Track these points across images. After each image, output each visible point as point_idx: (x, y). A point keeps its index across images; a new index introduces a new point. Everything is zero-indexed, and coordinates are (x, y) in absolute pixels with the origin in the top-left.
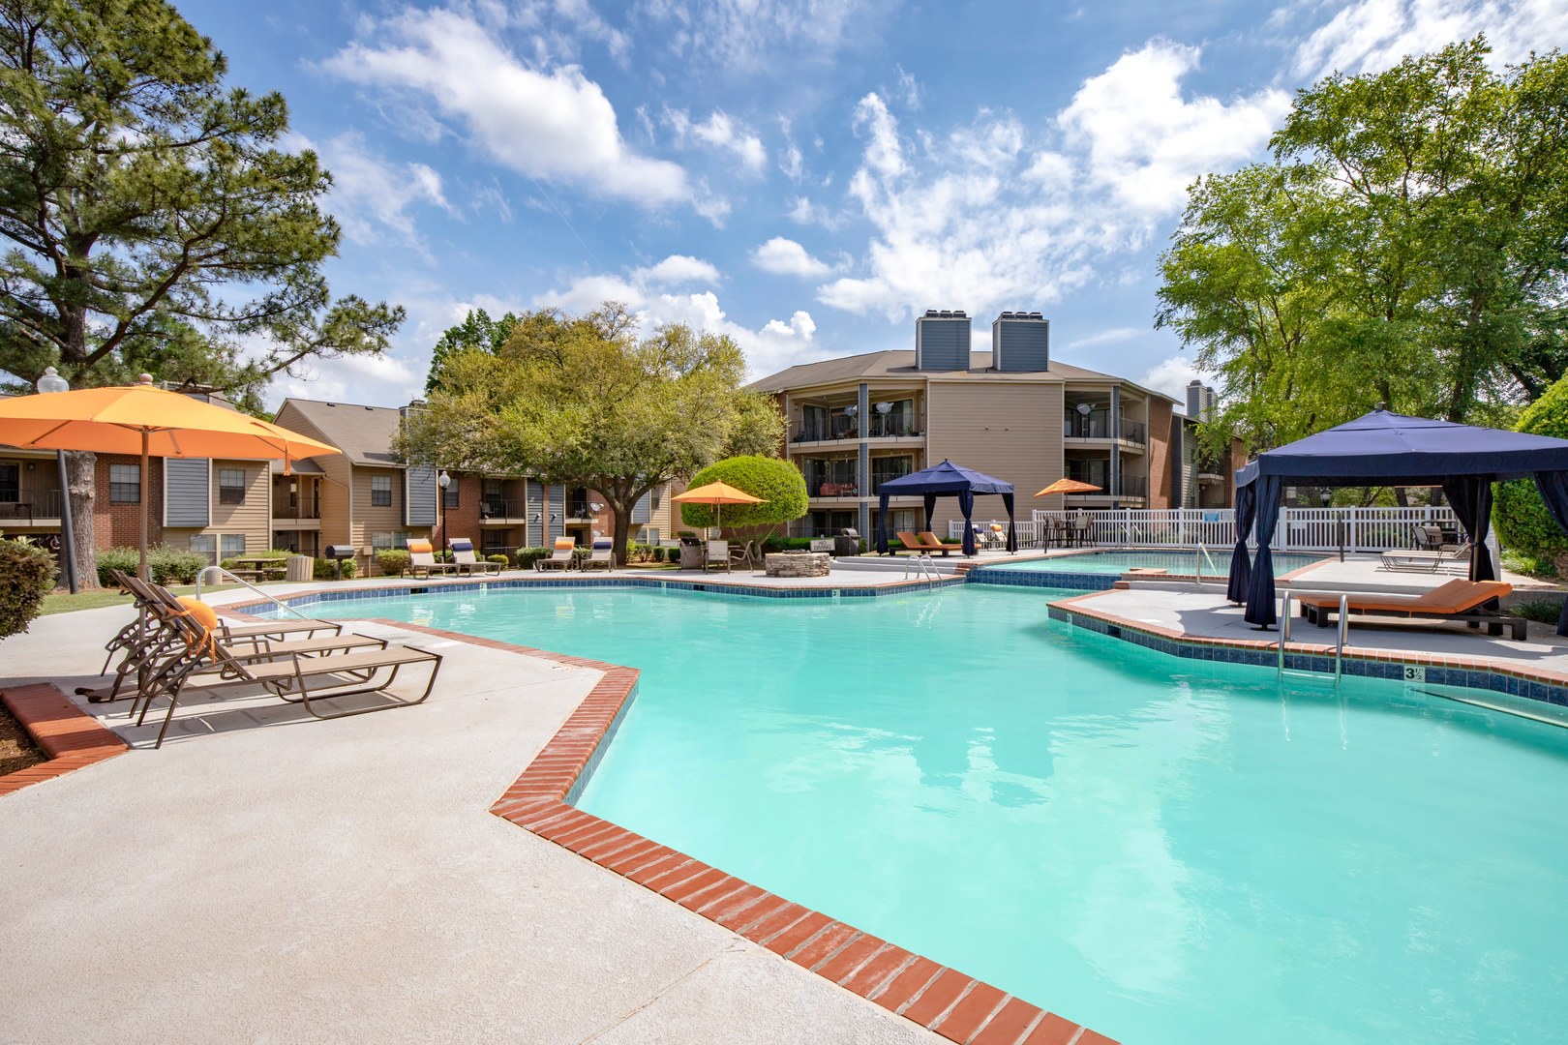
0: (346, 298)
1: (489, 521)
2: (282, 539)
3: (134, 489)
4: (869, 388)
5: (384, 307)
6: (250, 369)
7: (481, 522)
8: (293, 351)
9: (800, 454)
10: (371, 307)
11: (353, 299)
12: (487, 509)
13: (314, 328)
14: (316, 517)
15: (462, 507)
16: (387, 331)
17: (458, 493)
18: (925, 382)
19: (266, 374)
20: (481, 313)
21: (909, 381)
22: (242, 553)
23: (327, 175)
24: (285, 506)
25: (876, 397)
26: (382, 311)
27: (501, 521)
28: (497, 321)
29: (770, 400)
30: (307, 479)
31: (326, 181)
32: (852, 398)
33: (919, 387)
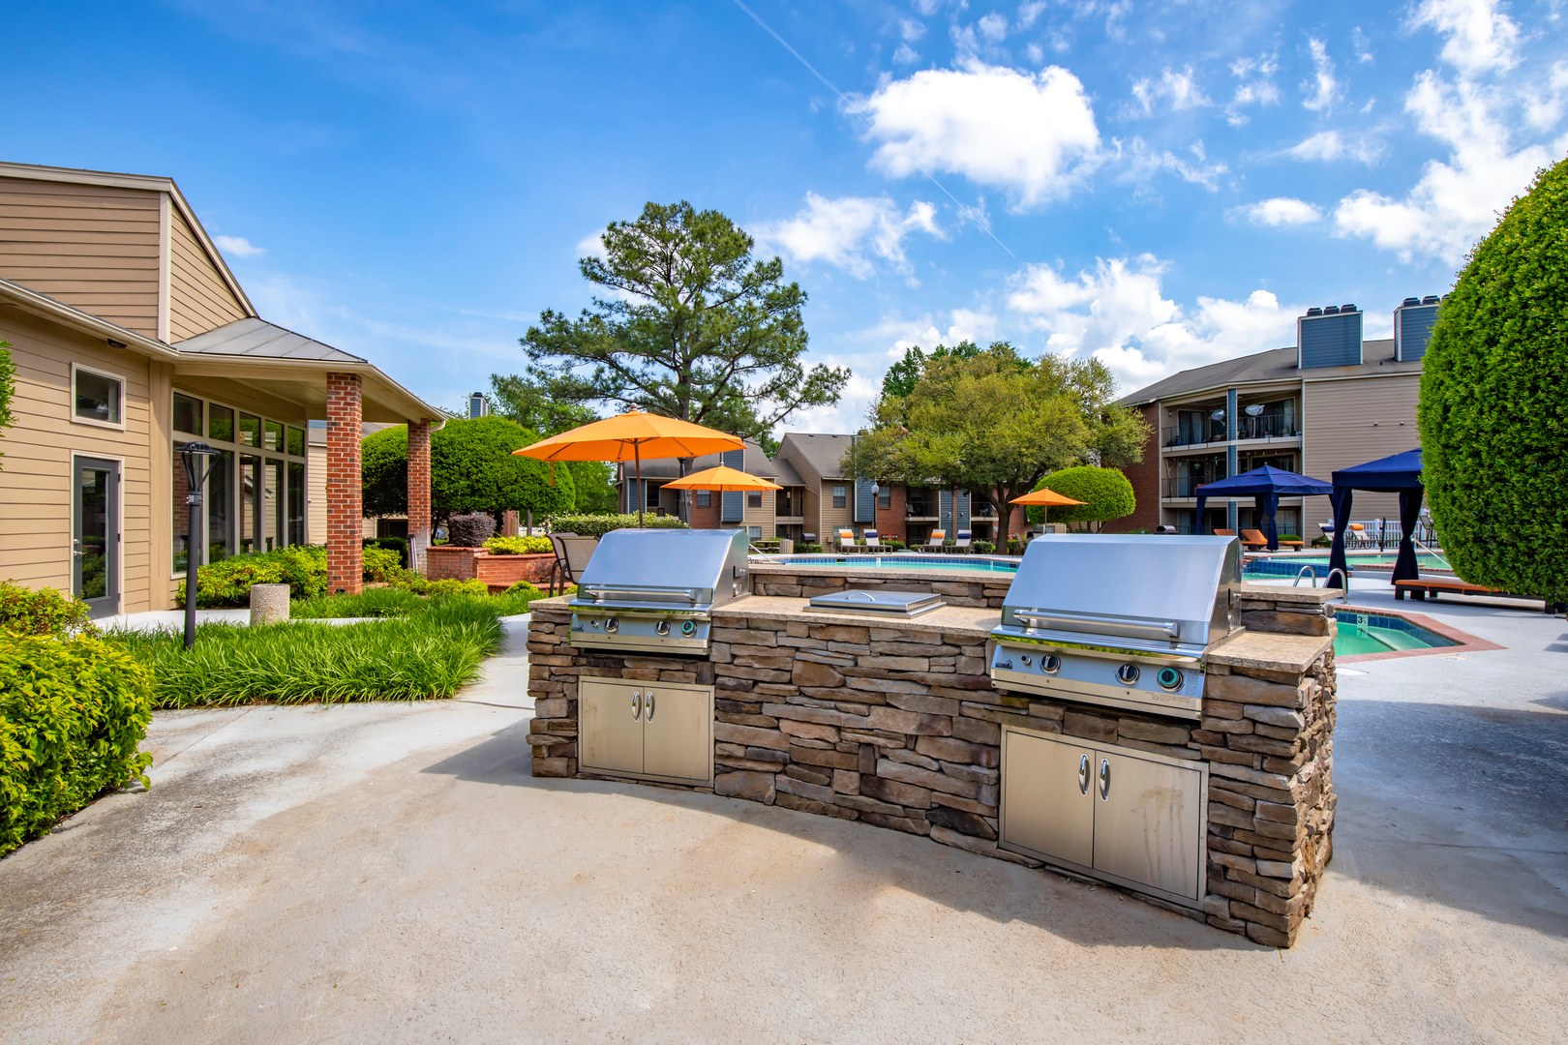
0: (817, 366)
1: (911, 519)
2: (782, 531)
3: (708, 499)
4: (1237, 392)
5: (839, 370)
6: (764, 422)
7: (906, 519)
8: (786, 408)
9: (1173, 458)
10: (831, 371)
11: (821, 366)
12: (911, 510)
13: (798, 391)
14: (802, 515)
15: (892, 508)
16: (840, 386)
17: (889, 498)
18: (1300, 382)
19: (772, 425)
20: (916, 349)
21: (1282, 384)
22: (760, 539)
23: (804, 294)
24: (783, 509)
25: (1245, 401)
26: (837, 373)
27: (921, 519)
28: (930, 354)
29: (1133, 412)
30: (796, 488)
31: (804, 298)
32: (1221, 403)
33: (1295, 388)
